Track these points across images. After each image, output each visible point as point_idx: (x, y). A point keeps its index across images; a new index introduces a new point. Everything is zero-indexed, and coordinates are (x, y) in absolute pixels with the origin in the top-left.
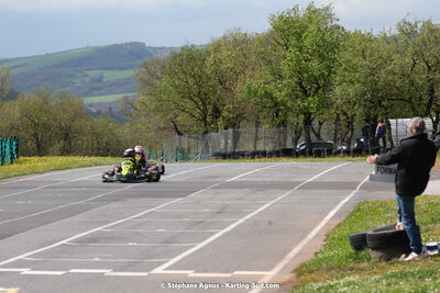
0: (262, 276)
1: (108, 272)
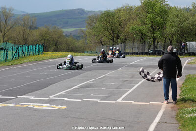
1: (99, 100)
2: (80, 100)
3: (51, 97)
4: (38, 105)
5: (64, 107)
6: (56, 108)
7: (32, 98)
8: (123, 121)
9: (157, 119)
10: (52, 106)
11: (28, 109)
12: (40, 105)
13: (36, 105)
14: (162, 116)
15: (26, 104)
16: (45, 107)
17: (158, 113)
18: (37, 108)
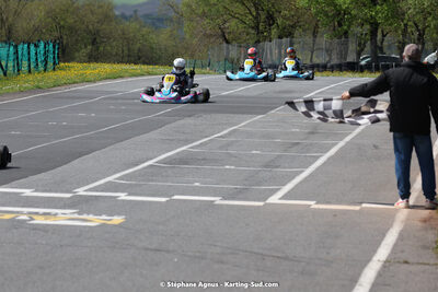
0: (397, 210)
1: (218, 200)
2: (164, 200)
3: (81, 191)
4: (45, 214)
5: (117, 220)
6: (94, 221)
7: (28, 192)
8: (286, 258)
9: (383, 252)
10: (85, 216)
11: (16, 224)
12: (49, 214)
13: (37, 213)
14: (395, 245)
15: (8, 212)
16: (64, 218)
17: (384, 235)
18: (39, 221)
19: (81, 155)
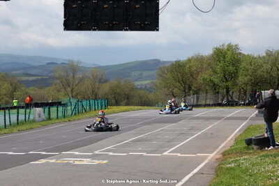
0: (208, 156)
1: (145, 154)
3: (96, 152)
4: (80, 160)
5: (105, 162)
6: (96, 162)
7: (77, 153)
9: (195, 171)
10: (93, 161)
11: (68, 164)
13: (77, 160)
14: (202, 168)
15: (66, 160)
16: (86, 162)
17: (199, 165)
18: (76, 163)
19: (101, 140)
